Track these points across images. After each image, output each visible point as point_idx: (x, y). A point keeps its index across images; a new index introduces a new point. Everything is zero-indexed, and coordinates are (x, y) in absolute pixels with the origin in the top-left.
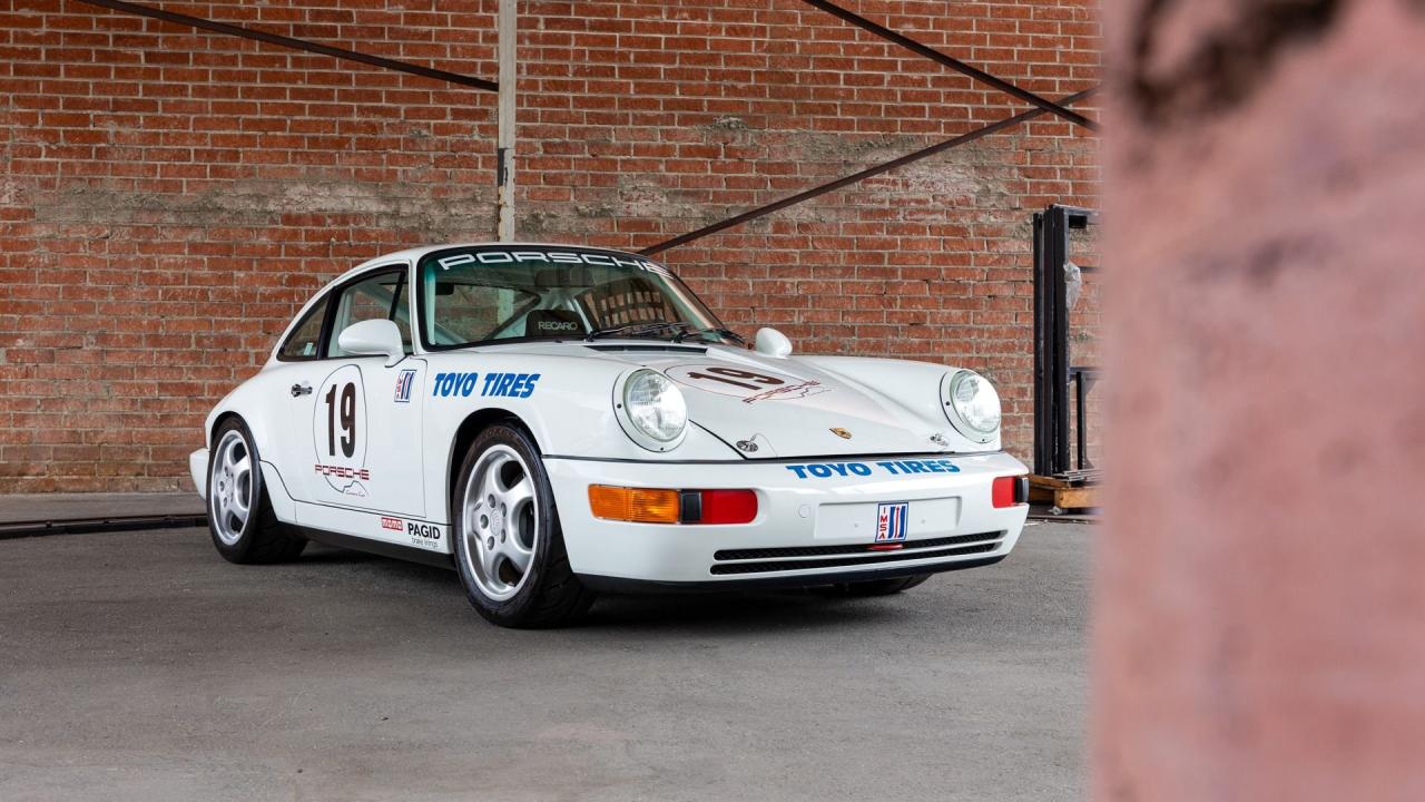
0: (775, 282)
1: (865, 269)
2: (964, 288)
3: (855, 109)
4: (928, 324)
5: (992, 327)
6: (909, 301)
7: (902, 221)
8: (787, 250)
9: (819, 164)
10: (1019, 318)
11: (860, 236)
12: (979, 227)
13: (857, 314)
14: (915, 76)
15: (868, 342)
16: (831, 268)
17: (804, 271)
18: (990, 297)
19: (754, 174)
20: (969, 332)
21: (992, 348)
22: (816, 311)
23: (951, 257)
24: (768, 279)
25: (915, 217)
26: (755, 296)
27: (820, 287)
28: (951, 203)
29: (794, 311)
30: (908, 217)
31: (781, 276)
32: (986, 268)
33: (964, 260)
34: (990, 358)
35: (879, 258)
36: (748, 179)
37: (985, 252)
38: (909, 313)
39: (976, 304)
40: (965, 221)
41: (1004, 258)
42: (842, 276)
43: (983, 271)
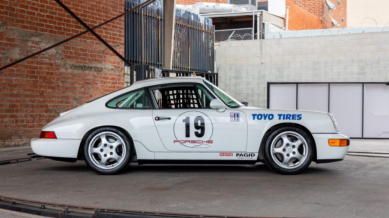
0: (10, 79)
1: (31, 75)
2: (52, 83)
3: (29, 23)
4: (45, 94)
5: (58, 95)
6: (41, 87)
7: (39, 61)
8: (13, 68)
9: (21, 40)
10: (63, 93)
11: (30, 65)
12: (55, 63)
13: (29, 90)
14: (42, 14)
15: (31, 100)
16: (23, 75)
17: (17, 75)
18: (57, 86)
19: (5, 42)
20: (53, 97)
21: (58, 102)
22: (20, 89)
23: (50, 73)
24: (8, 78)
25: (42, 59)
26: (5, 83)
27: (21, 81)
28: (50, 55)
29: (14, 89)
30: (41, 59)
31: (11, 77)
32: (57, 77)
33: (52, 74)
34: (58, 105)
35: (34, 72)
36: (4, 43)
37: (57, 72)
38: (41, 90)
39: (55, 88)
40: (53, 62)
41: (61, 74)
42: (26, 77)
43: (56, 77)
